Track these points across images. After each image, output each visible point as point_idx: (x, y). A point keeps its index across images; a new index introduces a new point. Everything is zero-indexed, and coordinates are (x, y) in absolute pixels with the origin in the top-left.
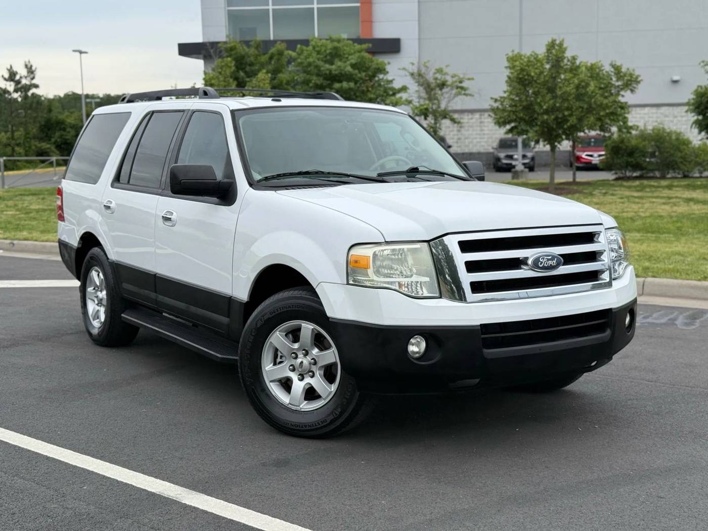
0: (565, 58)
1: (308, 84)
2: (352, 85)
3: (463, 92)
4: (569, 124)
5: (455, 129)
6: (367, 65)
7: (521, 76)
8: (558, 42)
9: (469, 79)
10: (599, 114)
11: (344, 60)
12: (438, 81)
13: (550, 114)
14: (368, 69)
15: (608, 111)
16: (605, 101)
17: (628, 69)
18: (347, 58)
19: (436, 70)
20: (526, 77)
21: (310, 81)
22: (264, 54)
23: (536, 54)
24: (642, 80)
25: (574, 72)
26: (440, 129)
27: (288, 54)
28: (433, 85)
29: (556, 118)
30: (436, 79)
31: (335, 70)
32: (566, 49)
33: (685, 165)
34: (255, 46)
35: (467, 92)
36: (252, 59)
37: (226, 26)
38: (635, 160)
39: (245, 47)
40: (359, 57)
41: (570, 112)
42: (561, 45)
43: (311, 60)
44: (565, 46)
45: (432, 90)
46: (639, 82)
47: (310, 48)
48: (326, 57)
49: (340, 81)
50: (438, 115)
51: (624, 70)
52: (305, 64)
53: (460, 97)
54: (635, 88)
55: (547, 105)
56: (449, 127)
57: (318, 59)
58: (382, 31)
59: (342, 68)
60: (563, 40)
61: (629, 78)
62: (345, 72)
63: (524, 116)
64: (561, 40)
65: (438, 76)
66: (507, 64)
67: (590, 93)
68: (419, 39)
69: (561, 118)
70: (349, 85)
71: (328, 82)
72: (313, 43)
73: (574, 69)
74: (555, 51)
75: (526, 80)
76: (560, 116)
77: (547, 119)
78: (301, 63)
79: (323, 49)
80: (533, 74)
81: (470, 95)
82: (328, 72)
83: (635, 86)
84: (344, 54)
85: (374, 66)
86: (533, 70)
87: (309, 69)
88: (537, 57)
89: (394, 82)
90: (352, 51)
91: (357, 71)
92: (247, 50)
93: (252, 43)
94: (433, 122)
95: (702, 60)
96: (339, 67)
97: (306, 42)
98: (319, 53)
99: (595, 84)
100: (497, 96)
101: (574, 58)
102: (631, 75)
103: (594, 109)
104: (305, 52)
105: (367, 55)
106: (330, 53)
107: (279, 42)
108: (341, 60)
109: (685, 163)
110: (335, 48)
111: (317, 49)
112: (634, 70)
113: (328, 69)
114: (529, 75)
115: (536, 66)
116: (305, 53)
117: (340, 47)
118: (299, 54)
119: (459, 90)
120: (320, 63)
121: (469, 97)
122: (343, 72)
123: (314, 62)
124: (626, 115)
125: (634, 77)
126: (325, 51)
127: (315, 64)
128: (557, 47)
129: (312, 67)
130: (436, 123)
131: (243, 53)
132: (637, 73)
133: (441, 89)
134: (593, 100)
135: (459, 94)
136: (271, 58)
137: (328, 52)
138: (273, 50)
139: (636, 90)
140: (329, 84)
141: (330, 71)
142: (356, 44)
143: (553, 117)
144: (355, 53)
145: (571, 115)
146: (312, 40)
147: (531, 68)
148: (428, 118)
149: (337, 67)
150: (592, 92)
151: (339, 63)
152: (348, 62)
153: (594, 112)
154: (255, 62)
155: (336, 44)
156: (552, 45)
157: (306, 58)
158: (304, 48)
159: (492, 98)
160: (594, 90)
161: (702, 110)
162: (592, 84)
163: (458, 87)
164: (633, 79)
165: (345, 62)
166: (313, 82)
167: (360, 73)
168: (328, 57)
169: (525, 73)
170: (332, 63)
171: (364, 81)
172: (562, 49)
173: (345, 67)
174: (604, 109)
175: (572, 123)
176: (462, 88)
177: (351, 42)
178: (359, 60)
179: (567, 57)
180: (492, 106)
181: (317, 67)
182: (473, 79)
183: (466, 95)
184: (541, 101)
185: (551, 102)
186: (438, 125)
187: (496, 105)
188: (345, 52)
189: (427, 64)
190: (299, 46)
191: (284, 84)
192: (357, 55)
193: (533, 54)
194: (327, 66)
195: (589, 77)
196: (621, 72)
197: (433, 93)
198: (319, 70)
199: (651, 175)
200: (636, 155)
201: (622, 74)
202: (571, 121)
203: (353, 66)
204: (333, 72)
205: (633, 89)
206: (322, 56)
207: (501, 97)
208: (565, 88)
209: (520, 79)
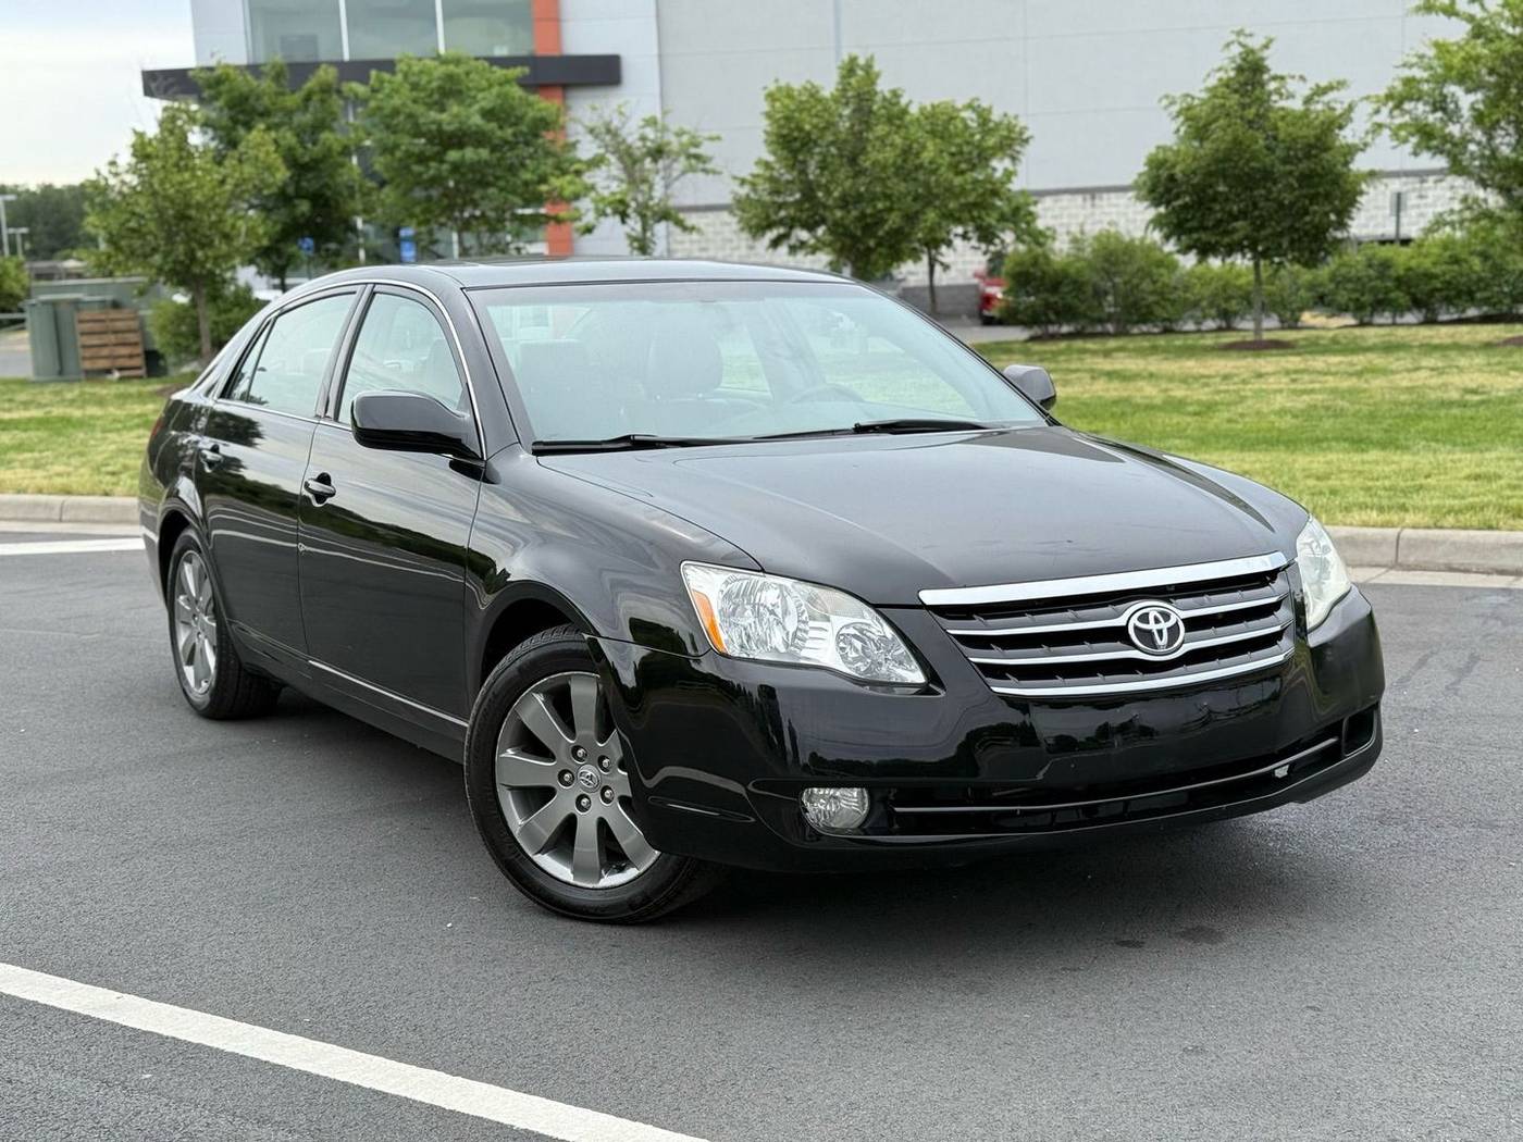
0: (876, 93)
1: (392, 154)
2: (484, 153)
3: (701, 166)
4: (886, 227)
5: (744, 244)
6: (518, 113)
7: (785, 132)
8: (862, 61)
9: (711, 139)
10: (946, 206)
11: (468, 101)
12: (649, 144)
13: (851, 207)
14: (520, 120)
15: (963, 200)
16: (958, 181)
17: (1005, 115)
18: (474, 97)
19: (644, 120)
20: (796, 134)
21: (396, 146)
22: (293, 92)
23: (813, 86)
24: (1031, 137)
25: (898, 122)
26: (654, 243)
27: (351, 90)
28: (637, 153)
29: (863, 216)
30: (643, 138)
31: (449, 124)
32: (878, 75)
33: (1164, 308)
34: (273, 73)
35: (709, 166)
36: (266, 101)
37: (246, 33)
38: (1063, 299)
39: (249, 77)
40: (498, 96)
41: (888, 204)
42: (868, 67)
43: (396, 101)
44: (876, 68)
45: (635, 162)
46: (1026, 141)
47: (399, 77)
48: (430, 96)
49: (461, 146)
50: (649, 214)
51: (996, 116)
52: (387, 111)
53: (690, 175)
54: (1018, 152)
55: (840, 189)
56: (731, 241)
57: (415, 101)
58: (581, 39)
59: (463, 119)
60: (872, 58)
61: (1005, 133)
62: (470, 127)
63: (798, 214)
64: (868, 55)
65: (650, 133)
66: (766, 107)
67: (926, 164)
68: (660, 56)
69: (871, 215)
70: (478, 154)
71: (436, 149)
72: (401, 67)
73: (896, 116)
74: (857, 78)
75: (795, 139)
76: (869, 211)
77: (842, 218)
78: (379, 108)
79: (424, 79)
80: (807, 127)
81: (714, 172)
82: (434, 127)
83: (1018, 148)
84: (469, 89)
85: (531, 114)
86: (808, 119)
87: (395, 122)
88: (817, 92)
89: (579, 146)
90: (484, 84)
91: (493, 125)
92: (255, 83)
93: (266, 69)
94: (639, 227)
95: (1163, 93)
96: (456, 116)
97: (388, 66)
98: (415, 87)
99: (935, 145)
100: (745, 174)
101: (896, 94)
102: (1010, 128)
103: (937, 196)
104: (386, 85)
105: (516, 92)
106: (440, 88)
107: (324, 66)
108: (461, 103)
109: (1163, 303)
110: (450, 77)
111: (413, 79)
112: (1016, 117)
113: (433, 122)
114: (800, 129)
115: (814, 111)
116: (387, 88)
117: (458, 75)
118: (374, 91)
119: (693, 162)
120: (419, 109)
121: (711, 176)
122: (465, 127)
123: (404, 105)
124: (1032, 208)
125: (1017, 129)
126: (429, 82)
127: (407, 110)
128: (860, 72)
129: (402, 118)
130: (644, 230)
131: (245, 89)
132: (1022, 122)
133: (655, 161)
134: (933, 178)
135: (692, 169)
136: (308, 98)
137: (435, 84)
138: (311, 84)
139: (1021, 157)
140: (438, 153)
141: (440, 124)
142: (495, 68)
143: (855, 213)
144: (491, 86)
145: (890, 210)
146: (401, 61)
147: (805, 115)
148: (628, 221)
149: (449, 117)
150: (931, 163)
151: (455, 109)
152: (476, 107)
153: (937, 203)
154: (272, 107)
155: (451, 68)
156: (850, 69)
157: (389, 96)
158: (386, 76)
159: (735, 178)
160: (934, 157)
161: (1162, 196)
162: (930, 145)
163: (689, 156)
164: (1013, 135)
165: (470, 106)
166: (403, 148)
167: (501, 128)
168: (436, 97)
169: (793, 126)
170: (442, 110)
171: (513, 146)
172: (870, 76)
173: (468, 117)
174: (956, 197)
175: (894, 226)
176: (697, 157)
177: (486, 64)
178: (499, 102)
179: (882, 92)
180: (736, 194)
181: (410, 116)
182: (718, 138)
183: (705, 171)
184: (828, 182)
185: (848, 183)
186: (649, 234)
187: (744, 191)
188: (471, 85)
189: (623, 110)
190: (373, 73)
191: (335, 154)
192: (495, 90)
193: (809, 86)
194: (433, 115)
195: (927, 132)
196: (990, 120)
197: (637, 167)
198: (416, 125)
199: (1099, 328)
200: (1065, 289)
201: (991, 125)
202: (890, 222)
203: (488, 114)
204: (447, 128)
205: (1015, 155)
206: (422, 95)
207: (754, 176)
208: (875, 153)
209: (784, 136)
